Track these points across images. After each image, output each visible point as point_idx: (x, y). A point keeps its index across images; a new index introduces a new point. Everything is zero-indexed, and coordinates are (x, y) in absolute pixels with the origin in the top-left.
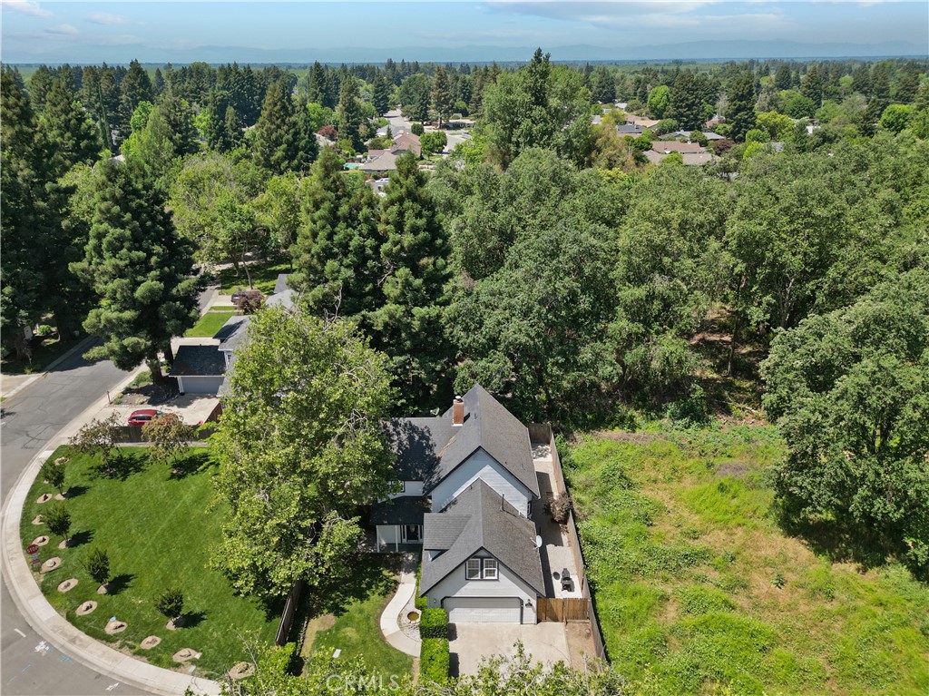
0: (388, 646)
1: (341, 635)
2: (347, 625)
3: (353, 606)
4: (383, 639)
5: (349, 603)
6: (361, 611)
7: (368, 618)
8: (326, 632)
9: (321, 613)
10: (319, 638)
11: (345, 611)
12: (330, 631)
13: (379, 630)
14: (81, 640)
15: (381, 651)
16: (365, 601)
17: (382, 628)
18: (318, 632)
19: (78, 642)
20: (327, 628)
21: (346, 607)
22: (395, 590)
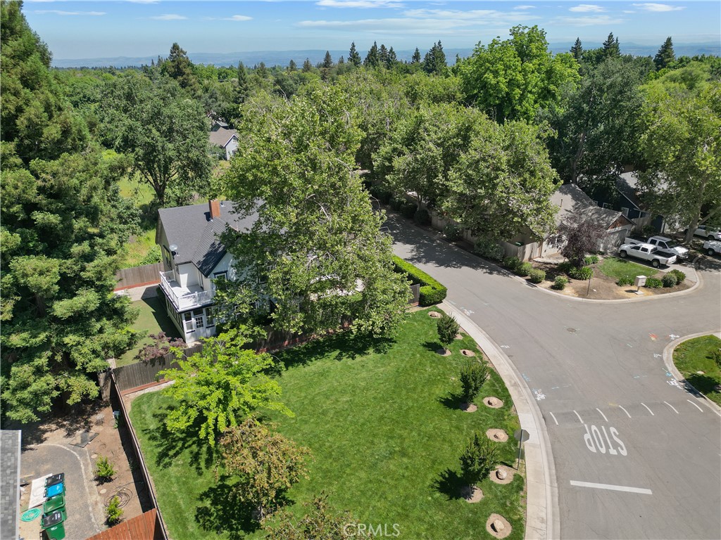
14: (510, 382)
19: (513, 382)
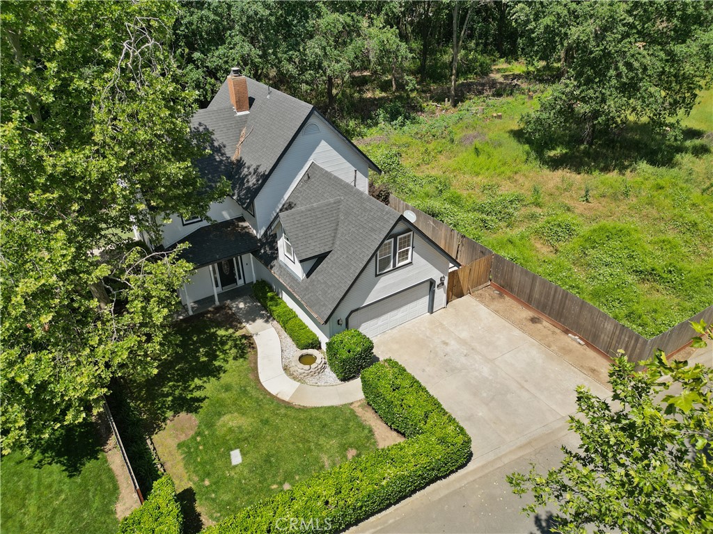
0: (304, 409)
1: (220, 431)
2: (220, 414)
3: (208, 388)
4: (288, 405)
5: (199, 388)
6: (227, 388)
7: (244, 392)
8: (194, 438)
9: (164, 420)
10: (189, 453)
11: (201, 400)
12: (198, 434)
13: (273, 398)
15: (300, 420)
16: (222, 375)
17: (274, 392)
18: (180, 446)
20: (192, 433)
21: (197, 394)
22: (252, 346)
